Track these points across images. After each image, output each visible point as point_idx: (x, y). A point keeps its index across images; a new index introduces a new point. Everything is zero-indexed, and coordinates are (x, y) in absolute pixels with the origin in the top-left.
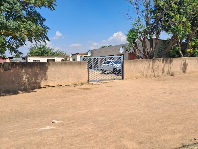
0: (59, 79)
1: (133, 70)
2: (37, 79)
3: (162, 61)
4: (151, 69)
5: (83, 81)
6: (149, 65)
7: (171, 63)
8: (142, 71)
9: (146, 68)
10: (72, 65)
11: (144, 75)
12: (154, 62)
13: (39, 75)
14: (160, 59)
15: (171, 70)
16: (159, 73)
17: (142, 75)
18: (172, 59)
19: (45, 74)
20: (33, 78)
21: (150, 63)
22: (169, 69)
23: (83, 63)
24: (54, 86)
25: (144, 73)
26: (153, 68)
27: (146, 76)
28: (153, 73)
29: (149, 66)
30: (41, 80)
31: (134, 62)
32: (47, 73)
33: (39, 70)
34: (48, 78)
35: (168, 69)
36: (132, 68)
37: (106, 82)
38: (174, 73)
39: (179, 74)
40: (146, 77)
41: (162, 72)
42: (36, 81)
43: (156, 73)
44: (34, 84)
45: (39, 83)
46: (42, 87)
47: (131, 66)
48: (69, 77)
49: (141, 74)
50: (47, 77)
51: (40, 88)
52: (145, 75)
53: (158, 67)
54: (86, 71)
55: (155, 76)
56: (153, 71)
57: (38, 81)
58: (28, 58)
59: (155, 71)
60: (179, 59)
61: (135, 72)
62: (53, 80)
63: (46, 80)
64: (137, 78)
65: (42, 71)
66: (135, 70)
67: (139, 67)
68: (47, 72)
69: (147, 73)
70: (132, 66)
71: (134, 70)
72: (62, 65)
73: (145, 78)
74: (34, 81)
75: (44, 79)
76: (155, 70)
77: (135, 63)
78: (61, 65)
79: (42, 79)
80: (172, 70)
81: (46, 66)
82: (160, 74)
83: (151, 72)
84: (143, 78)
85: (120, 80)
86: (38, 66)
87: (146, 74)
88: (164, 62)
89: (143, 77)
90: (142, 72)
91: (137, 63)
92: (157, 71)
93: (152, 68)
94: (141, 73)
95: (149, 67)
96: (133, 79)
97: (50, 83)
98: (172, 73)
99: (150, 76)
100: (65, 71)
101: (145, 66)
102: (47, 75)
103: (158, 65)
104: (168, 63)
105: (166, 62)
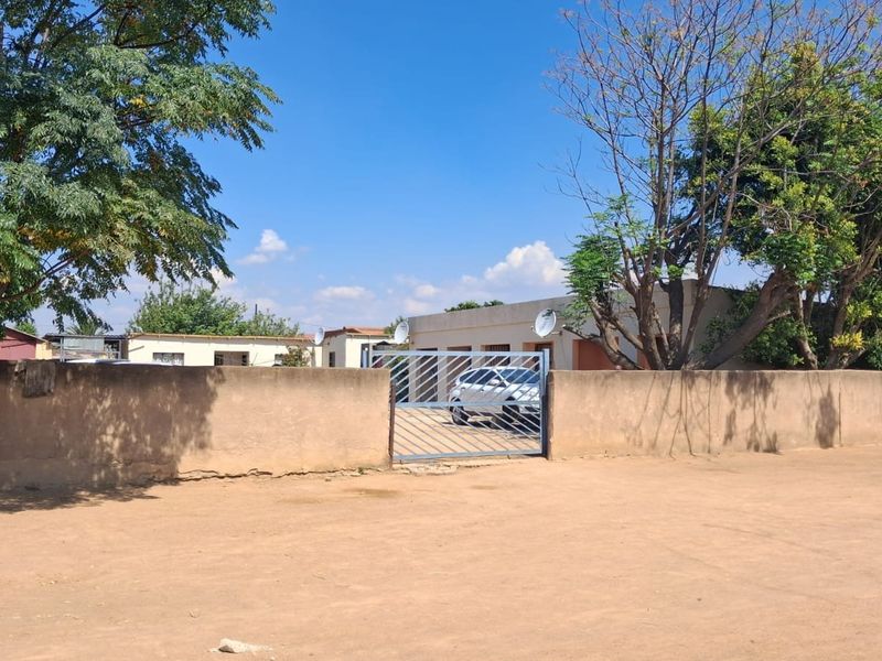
0: (259, 442)
1: (592, 415)
2: (164, 442)
3: (723, 385)
4: (674, 416)
5: (364, 458)
6: (668, 395)
7: (765, 397)
8: (635, 423)
9: (650, 412)
10: (322, 383)
11: (641, 444)
12: (690, 388)
13: (173, 425)
14: (717, 373)
15: (764, 424)
16: (709, 437)
17: (634, 442)
18: (773, 377)
19: (203, 420)
20: (148, 437)
21: (669, 390)
22: (755, 422)
23: (368, 378)
24: (237, 474)
25: (644, 433)
26: (684, 409)
27: (653, 445)
28: (683, 435)
29: (666, 403)
30: (181, 446)
31: (600, 382)
32: (209, 417)
33: (175, 401)
34: (214, 440)
35: (752, 421)
36: (587, 410)
37: (468, 464)
38: (778, 439)
39: (798, 445)
40: (652, 452)
41: (723, 431)
42: (157, 451)
43: (698, 437)
44: (147, 461)
45: (172, 461)
46: (180, 476)
47: (584, 398)
48: (303, 435)
49: (628, 439)
50: (206, 435)
51: (174, 480)
52: (646, 444)
53: (704, 408)
54: (383, 414)
55: (693, 448)
56: (682, 427)
57: (167, 450)
58: (132, 344)
59: (694, 427)
60: (801, 377)
61: (602, 428)
62: (233, 449)
63: (202, 446)
64: (608, 451)
65: (186, 409)
66: (604, 418)
67: (618, 402)
68: (209, 410)
69: (657, 434)
70: (588, 398)
71: (599, 418)
72: (280, 383)
73: (647, 455)
74: (149, 450)
75: (192, 443)
76: (694, 421)
77: (602, 385)
78: (276, 380)
79: (184, 440)
80: (767, 427)
81: (205, 380)
82: (718, 440)
83: (673, 428)
84: (635, 455)
85: (531, 459)
86: (174, 384)
87: (652, 437)
88: (735, 388)
89: (639, 451)
90: (635, 429)
91: (613, 386)
92: (701, 428)
93: (680, 411)
94: (631, 431)
95: (664, 409)
96: (591, 458)
97: (220, 462)
98: (768, 440)
99: (669, 447)
100: (288, 409)
101: (647, 401)
102: (209, 424)
103: (704, 398)
104: (753, 392)
105: (744, 390)
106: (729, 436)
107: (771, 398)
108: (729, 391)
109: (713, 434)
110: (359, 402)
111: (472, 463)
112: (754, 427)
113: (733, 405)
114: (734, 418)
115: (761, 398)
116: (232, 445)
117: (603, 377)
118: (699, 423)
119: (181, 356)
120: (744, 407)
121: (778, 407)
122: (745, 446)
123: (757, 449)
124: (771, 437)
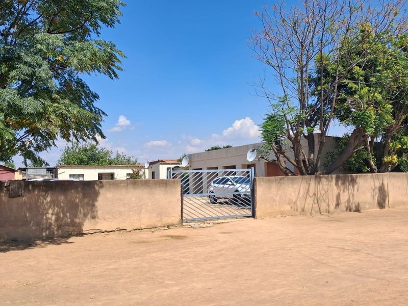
0: (120, 215)
1: (274, 197)
2: (76, 216)
3: (334, 181)
4: (312, 197)
5: (169, 221)
6: (309, 187)
7: (353, 187)
8: (294, 200)
9: (301, 195)
10: (149, 186)
11: (297, 209)
12: (319, 183)
13: (80, 208)
14: (331, 176)
15: (353, 199)
16: (329, 206)
17: (294, 209)
18: (357, 177)
19: (93, 205)
20: (68, 215)
21: (309, 184)
22: (349, 198)
23: (171, 183)
24: (110, 230)
25: (298, 205)
26: (316, 193)
27: (303, 210)
28: (316, 205)
29: (308, 190)
30: (84, 218)
31: (277, 182)
32: (96, 204)
33: (80, 197)
34: (99, 213)
35: (348, 198)
36: (272, 195)
37: (218, 222)
38: (360, 205)
39: (369, 208)
40: (302, 213)
41: (335, 203)
42: (72, 221)
43: (324, 206)
44: (68, 226)
45: (80, 225)
46: (84, 232)
47: (271, 189)
48: (141, 211)
49: (291, 208)
50: (95, 212)
51: (81, 234)
52: (299, 210)
53: (326, 192)
54: (178, 200)
55: (321, 211)
56: (316, 201)
57: (77, 220)
58: (60, 171)
59: (321, 202)
60: (369, 177)
61: (279, 203)
62: (108, 219)
63: (94, 217)
64: (283, 214)
65: (86, 200)
66: (280, 198)
67: (286, 191)
68: (97, 200)
69: (304, 205)
70: (272, 190)
71: (278, 198)
72: (129, 187)
73: (300, 214)
74: (69, 220)
75: (89, 216)
76: (321, 198)
77: (279, 183)
78: (127, 186)
79: (85, 215)
80: (355, 200)
81: (94, 188)
82: (332, 207)
83: (312, 202)
84: (295, 215)
85: (247, 219)
86: (80, 189)
87: (302, 206)
88: (340, 183)
89: (297, 213)
90: (295, 203)
91: (283, 183)
92: (325, 201)
93: (315, 194)
94: (293, 204)
95: (307, 193)
96: (275, 217)
97: (102, 225)
98: (356, 207)
99: (310, 211)
100: (134, 199)
101: (300, 190)
102: (96, 207)
103: (326, 187)
104: (348, 184)
105: (343, 183)
106: (338, 205)
107: (356, 187)
108: (337, 184)
109: (330, 203)
110: (167, 195)
111: (220, 221)
112: (348, 201)
113: (339, 190)
114: (340, 197)
115: (351, 187)
116: (108, 217)
117: (279, 179)
118: (323, 199)
119: (83, 175)
120: (344, 191)
121: (359, 191)
122: (345, 209)
123: (350, 211)
124: (357, 205)
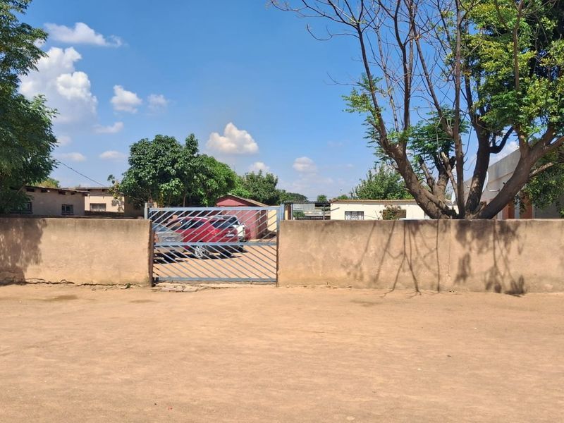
0: (66, 264)
1: (313, 254)
2: (17, 261)
3: (453, 232)
4: (397, 258)
5: (132, 278)
6: (389, 240)
7: (507, 243)
8: (355, 262)
9: (371, 253)
10: (104, 228)
11: (362, 278)
12: (414, 234)
13: (22, 250)
14: (445, 222)
15: (507, 268)
16: (439, 277)
17: (355, 276)
18: (517, 225)
19: (36, 247)
20: (9, 257)
21: (391, 235)
22: (495, 265)
23: (134, 226)
24: (55, 282)
25: (365, 269)
26: (408, 252)
27: (375, 280)
28: (408, 274)
29: (388, 245)
30: (26, 263)
31: (320, 228)
32: (40, 246)
33: (22, 237)
34: (43, 258)
35: (492, 264)
36: (308, 251)
38: (526, 282)
39: (554, 290)
40: (373, 286)
41: (455, 271)
42: (14, 265)
43: (425, 276)
44: (10, 271)
45: (20, 272)
46: (27, 281)
47: (306, 241)
48: (92, 261)
49: (349, 274)
50: (39, 256)
51: (22, 282)
52: (367, 278)
53: (431, 251)
55: (420, 285)
56: (407, 267)
57: (18, 265)
58: (333, 206)
59: (420, 266)
60: (557, 225)
61: (324, 264)
62: (53, 267)
63: (37, 262)
64: (330, 283)
65: (28, 241)
66: (325, 257)
67: (339, 245)
68: (40, 242)
69: (379, 271)
70: (309, 242)
71: (320, 257)
72: (77, 228)
73: (369, 287)
74: (10, 264)
75: (32, 260)
76: (420, 262)
77: (322, 230)
78: (75, 227)
79: (28, 260)
80: (512, 271)
81: (37, 227)
82: (448, 280)
83: (397, 267)
84: (357, 287)
86: (21, 228)
87: (374, 273)
88: (469, 235)
89: (360, 284)
90: (356, 267)
91: (332, 232)
92: (429, 268)
93: (404, 254)
94: (351, 267)
95: (385, 250)
96: (313, 287)
97: (48, 275)
98: (513, 283)
99: (393, 282)
100: (83, 245)
101: (368, 244)
102: (39, 251)
103: (431, 242)
104: (491, 237)
105: (480, 235)
106: (463, 276)
107: (514, 245)
108: (460, 236)
109: (443, 272)
112: (494, 271)
113: (467, 250)
114: (468, 262)
115: (502, 244)
116: (53, 265)
117: (323, 225)
118: (425, 264)
119: (362, 213)
120: (480, 251)
121: (523, 253)
122: (483, 286)
123: (498, 290)
124: (517, 281)
